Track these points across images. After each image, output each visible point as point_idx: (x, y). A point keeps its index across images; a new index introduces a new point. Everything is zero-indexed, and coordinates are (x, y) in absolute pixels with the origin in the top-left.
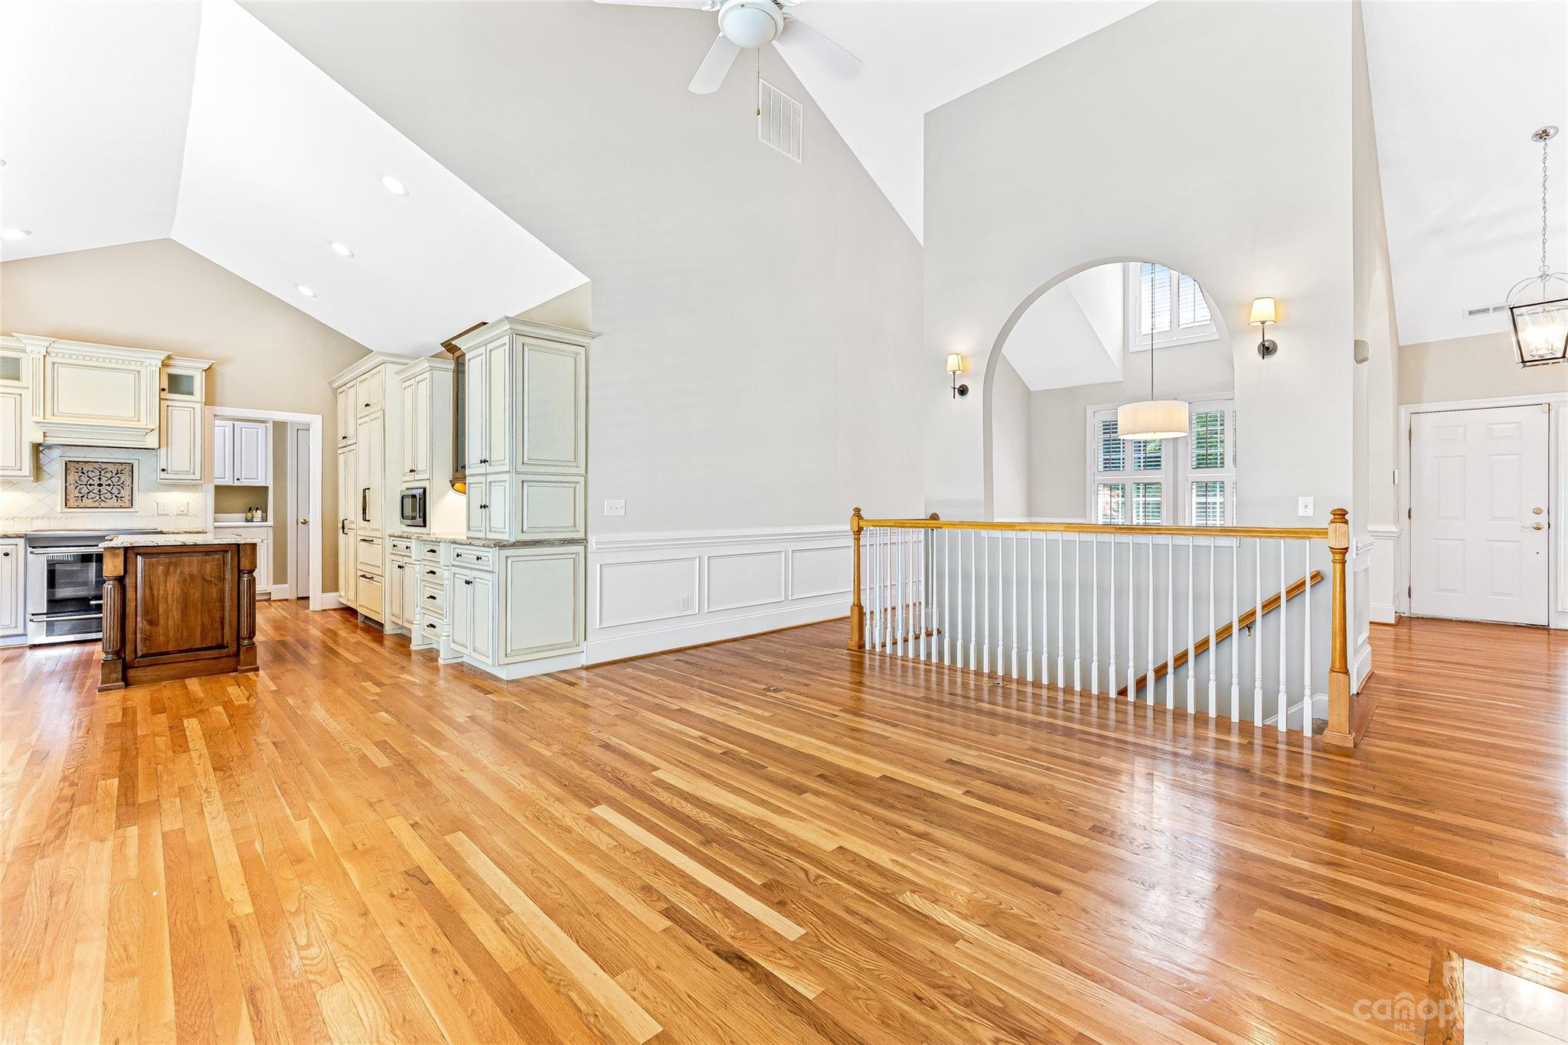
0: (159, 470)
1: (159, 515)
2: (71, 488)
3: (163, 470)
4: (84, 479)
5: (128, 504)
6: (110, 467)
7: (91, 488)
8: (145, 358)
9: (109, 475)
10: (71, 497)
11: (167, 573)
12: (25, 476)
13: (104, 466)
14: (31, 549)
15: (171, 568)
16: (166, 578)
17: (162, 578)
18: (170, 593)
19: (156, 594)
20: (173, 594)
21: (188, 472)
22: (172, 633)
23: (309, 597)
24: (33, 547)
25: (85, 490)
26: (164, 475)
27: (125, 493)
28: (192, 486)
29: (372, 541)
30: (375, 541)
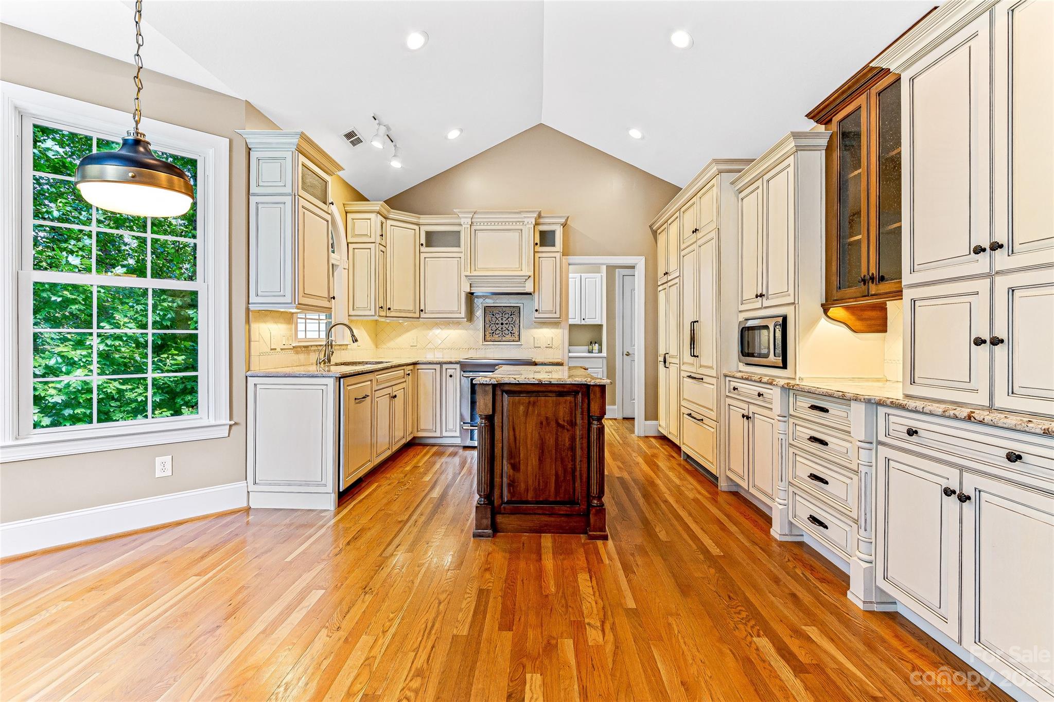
0: (534, 311)
1: (536, 347)
2: (487, 326)
3: (536, 310)
4: (494, 319)
5: (517, 339)
6: (507, 309)
7: (497, 326)
8: (525, 217)
9: (507, 316)
10: (487, 333)
11: (526, 414)
12: (463, 318)
13: (504, 309)
14: (462, 373)
15: (531, 409)
16: (526, 419)
17: (523, 419)
18: (529, 436)
19: (518, 437)
20: (532, 438)
21: (551, 312)
23: (634, 418)
24: (464, 372)
25: (494, 328)
26: (537, 315)
27: (516, 330)
28: (554, 323)
29: (702, 379)
30: (706, 379)
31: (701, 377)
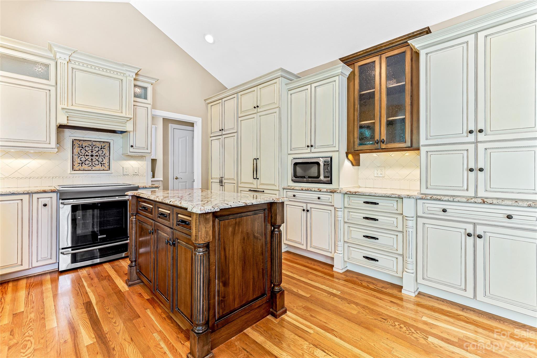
0: (129, 146)
1: (124, 175)
2: (76, 157)
3: (132, 146)
4: (83, 151)
5: (107, 168)
6: (98, 144)
7: (87, 158)
8: (127, 70)
9: (97, 149)
10: (76, 164)
11: (234, 233)
12: (53, 148)
13: (94, 143)
14: (61, 201)
15: (237, 228)
16: (233, 239)
19: (228, 255)
20: (237, 253)
21: (143, 148)
22: (236, 291)
24: (63, 199)
25: (83, 159)
26: (132, 150)
27: (106, 161)
29: (263, 191)
30: (266, 191)
31: (262, 190)
